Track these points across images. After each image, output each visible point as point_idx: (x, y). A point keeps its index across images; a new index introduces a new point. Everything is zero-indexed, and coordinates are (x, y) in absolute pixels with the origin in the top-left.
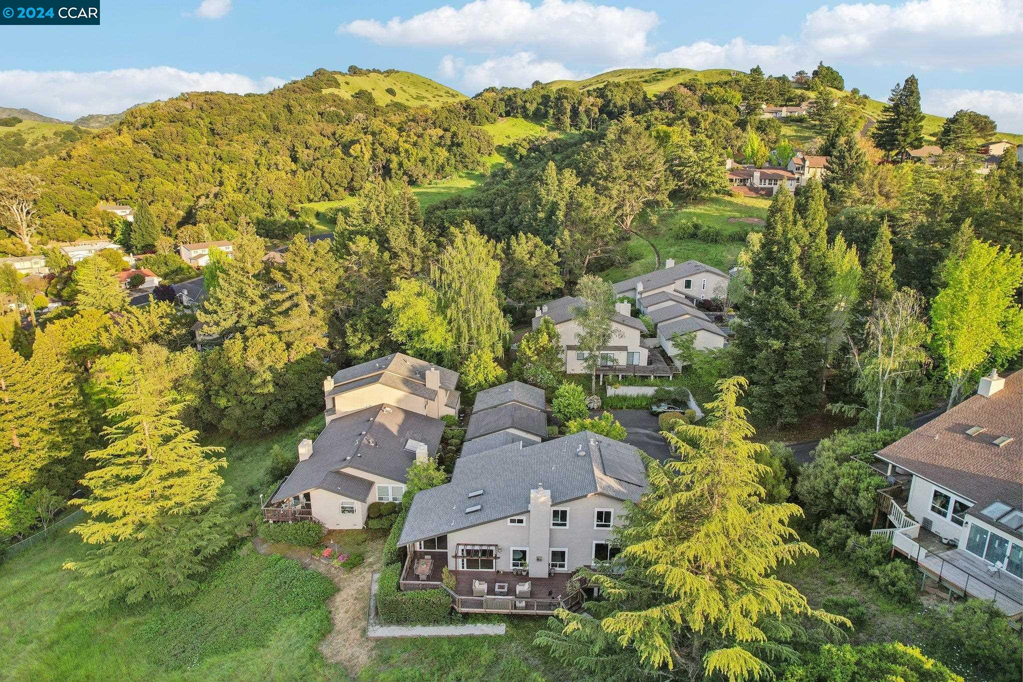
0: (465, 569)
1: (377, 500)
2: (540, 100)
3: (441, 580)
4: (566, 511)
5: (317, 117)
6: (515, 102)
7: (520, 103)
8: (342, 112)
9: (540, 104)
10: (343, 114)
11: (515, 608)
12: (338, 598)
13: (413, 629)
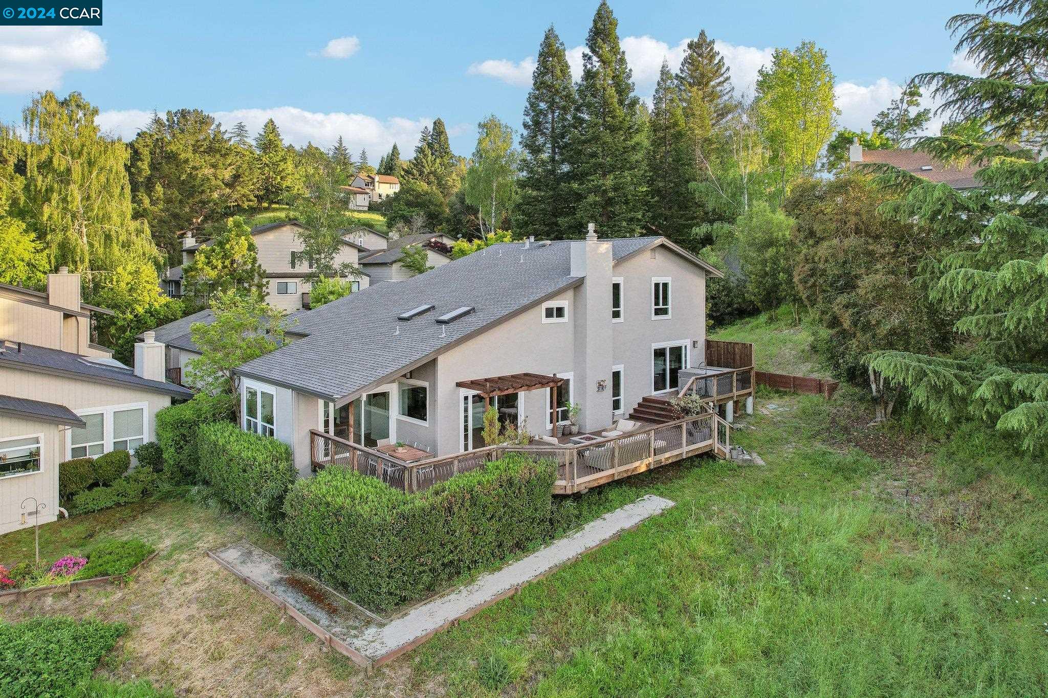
1: (69, 458)
4: (618, 286)
13: (476, 587)
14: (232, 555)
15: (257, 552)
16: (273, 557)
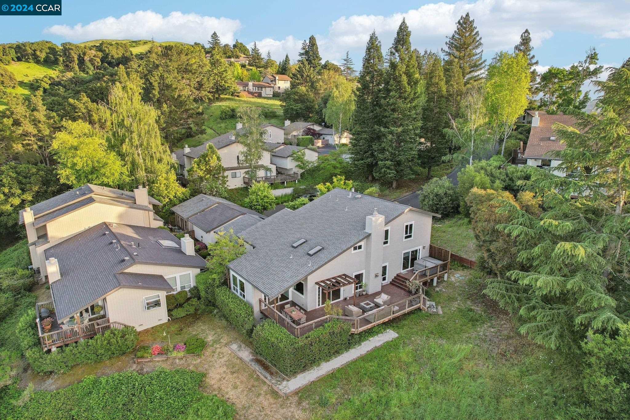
0: (321, 306)
4: (388, 231)
9: (49, 53)
11: (393, 313)
13: (320, 368)
14: (234, 347)
15: (243, 346)
16: (249, 349)
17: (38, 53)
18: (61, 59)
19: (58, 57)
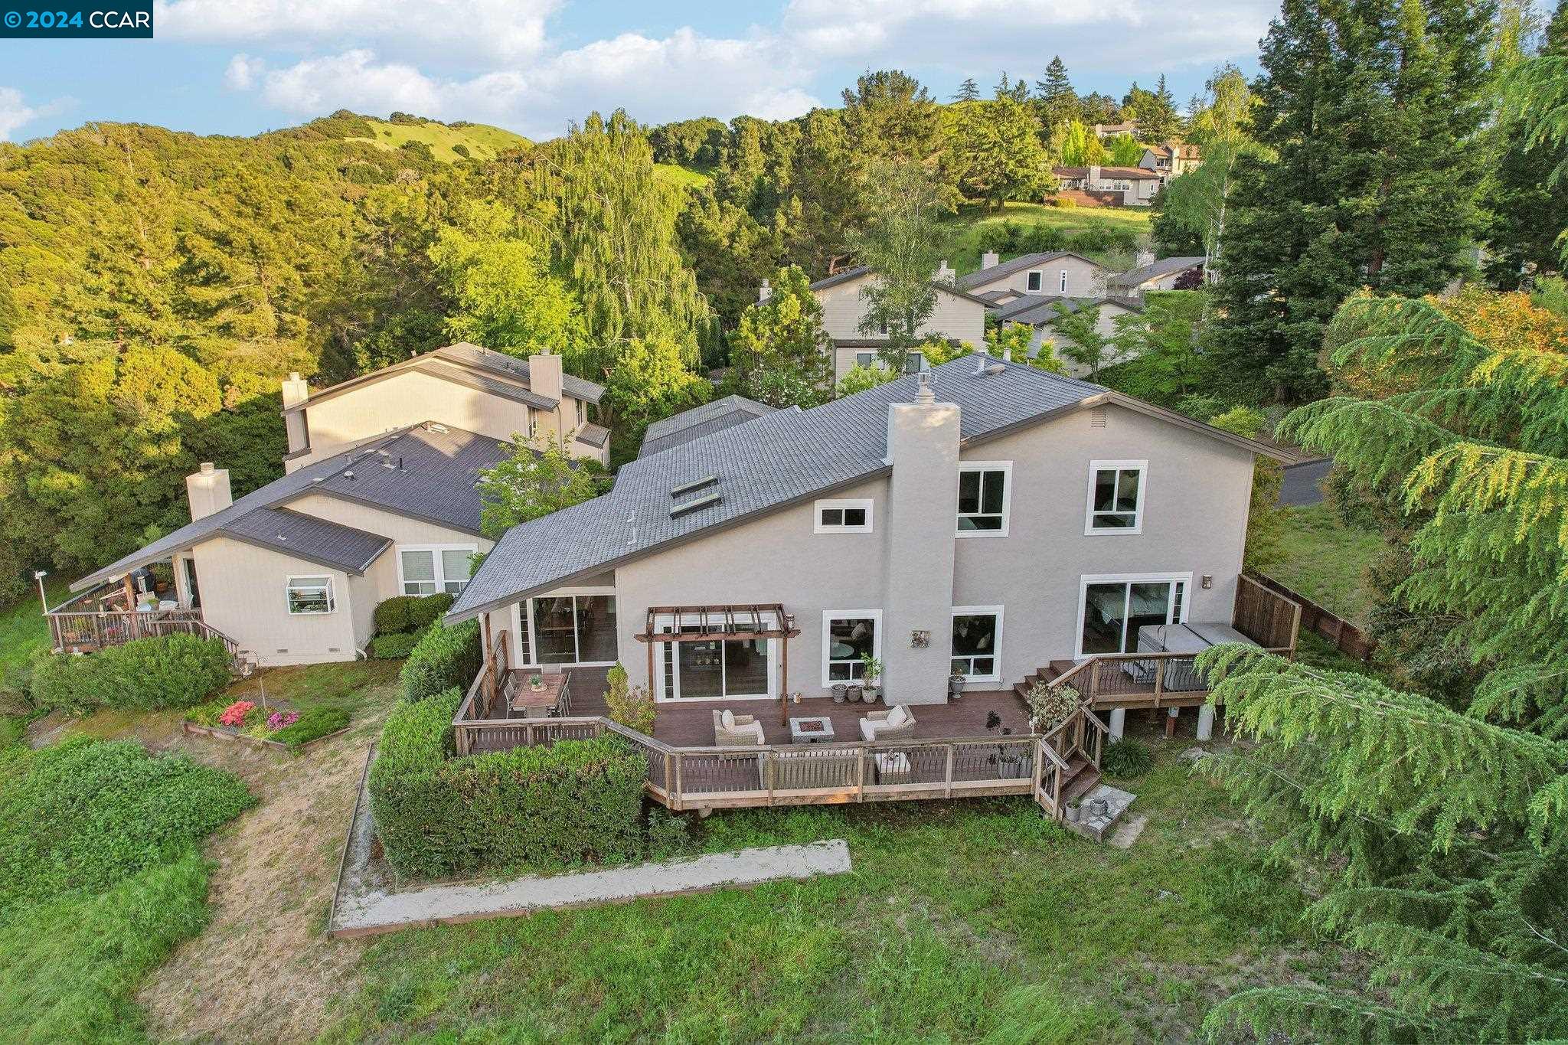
0: (677, 698)
1: (402, 593)
2: (706, 137)
3: (605, 711)
4: (1000, 475)
5: (336, 174)
6: (666, 140)
7: (673, 140)
8: (377, 167)
9: (707, 142)
10: (381, 171)
11: (877, 779)
12: (250, 826)
17: (686, 143)
18: (725, 152)
19: (720, 148)
